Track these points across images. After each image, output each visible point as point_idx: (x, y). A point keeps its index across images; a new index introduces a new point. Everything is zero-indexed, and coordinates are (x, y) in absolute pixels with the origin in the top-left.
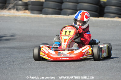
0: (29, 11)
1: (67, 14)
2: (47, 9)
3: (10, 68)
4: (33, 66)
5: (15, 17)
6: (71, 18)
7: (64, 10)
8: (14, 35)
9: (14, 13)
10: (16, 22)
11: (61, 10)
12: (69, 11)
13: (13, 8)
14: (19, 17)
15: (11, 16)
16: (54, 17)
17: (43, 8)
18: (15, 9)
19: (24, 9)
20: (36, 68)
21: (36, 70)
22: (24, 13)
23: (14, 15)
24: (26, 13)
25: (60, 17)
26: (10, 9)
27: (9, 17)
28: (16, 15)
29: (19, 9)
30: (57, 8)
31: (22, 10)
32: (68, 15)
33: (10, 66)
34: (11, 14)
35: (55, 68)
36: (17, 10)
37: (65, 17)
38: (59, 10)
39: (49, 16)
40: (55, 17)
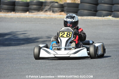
0: (64, 13)
1: (102, 16)
2: (82, 11)
3: (46, 69)
5: (52, 19)
6: (106, 19)
7: (99, 12)
8: (51, 37)
9: (50, 15)
10: (52, 24)
11: (96, 11)
12: (104, 12)
13: (50, 10)
14: (55, 19)
15: (47, 18)
16: (89, 19)
17: (79, 10)
18: (51, 11)
19: (60, 10)
20: (72, 69)
21: (72, 71)
22: (60, 14)
23: (50, 17)
24: (62, 15)
25: (95, 19)
26: (46, 11)
27: (45, 19)
28: (52, 17)
29: (55, 11)
30: (93, 10)
31: (58, 12)
32: (104, 17)
33: (46, 67)
34: (47, 16)
35: (90, 69)
36: (53, 12)
37: (100, 18)
38: (94, 11)
39: (85, 18)
40: (91, 18)
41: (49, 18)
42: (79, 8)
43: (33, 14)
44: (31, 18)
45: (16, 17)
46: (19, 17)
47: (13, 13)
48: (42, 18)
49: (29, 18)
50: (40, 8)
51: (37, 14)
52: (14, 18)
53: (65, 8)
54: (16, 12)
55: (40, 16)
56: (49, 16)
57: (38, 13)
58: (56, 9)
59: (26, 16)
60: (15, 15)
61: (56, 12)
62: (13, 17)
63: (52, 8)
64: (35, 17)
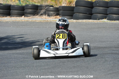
1: (98, 19)
2: (77, 14)
4: (64, 70)
5: (47, 23)
6: (101, 22)
7: (94, 15)
9: (46, 19)
10: (48, 27)
11: (92, 14)
13: (45, 13)
14: (51, 22)
16: (84, 22)
17: (74, 13)
18: (47, 15)
19: (55, 14)
22: (55, 18)
23: (46, 21)
26: (42, 14)
28: (47, 21)
29: (50, 14)
31: (53, 16)
33: (41, 70)
34: (43, 20)
37: (95, 21)
38: (89, 14)
39: (80, 21)
40: (86, 21)
41: (44, 21)
42: (74, 12)
43: (29, 17)
44: (27, 22)
45: (12, 21)
46: (14, 21)
47: (8, 17)
48: (37, 21)
49: (24, 22)
50: (36, 11)
51: (32, 18)
52: (10, 22)
53: (61, 12)
54: (11, 16)
55: (35, 20)
56: (44, 20)
57: (34, 17)
58: (52, 12)
59: (22, 20)
60: (10, 19)
61: (52, 15)
62: (8, 21)
63: (47, 12)
64: (30, 21)
